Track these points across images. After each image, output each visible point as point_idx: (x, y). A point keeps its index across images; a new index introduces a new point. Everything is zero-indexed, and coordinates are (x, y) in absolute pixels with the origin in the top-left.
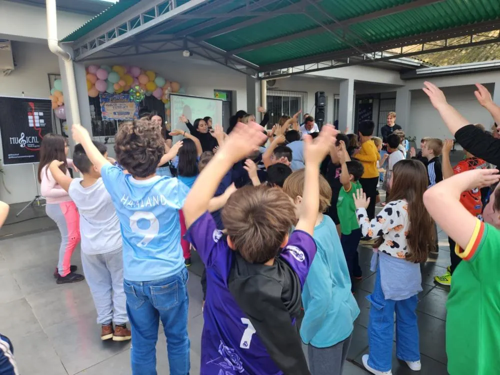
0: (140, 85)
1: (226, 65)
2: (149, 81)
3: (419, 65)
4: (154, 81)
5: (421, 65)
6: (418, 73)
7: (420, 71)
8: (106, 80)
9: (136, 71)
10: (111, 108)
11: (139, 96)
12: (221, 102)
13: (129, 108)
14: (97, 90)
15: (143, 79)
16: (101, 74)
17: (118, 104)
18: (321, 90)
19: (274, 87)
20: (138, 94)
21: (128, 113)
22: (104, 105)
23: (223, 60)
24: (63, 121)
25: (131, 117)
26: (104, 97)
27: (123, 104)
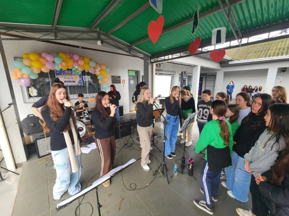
0: (79, 65)
1: (130, 53)
2: (85, 63)
3: (230, 60)
4: (88, 64)
5: (231, 60)
6: (229, 64)
7: (230, 63)
8: (54, 62)
9: (76, 58)
10: (62, 79)
11: (78, 72)
13: (74, 79)
14: (48, 68)
15: (81, 62)
16: (49, 58)
17: (67, 76)
18: (184, 71)
19: (159, 69)
20: (78, 71)
21: (74, 82)
24: (28, 88)
25: (76, 84)
26: (58, 72)
27: (71, 77)
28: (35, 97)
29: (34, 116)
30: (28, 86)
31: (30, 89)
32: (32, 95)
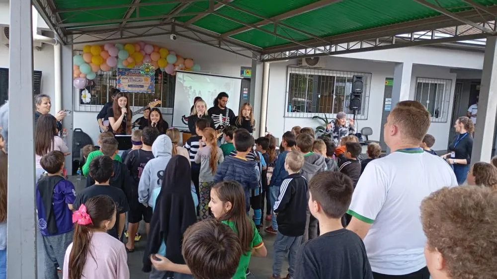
0: (152, 60)
1: (220, 47)
2: (160, 58)
4: (166, 59)
8: (117, 57)
9: (149, 49)
10: (126, 81)
12: (241, 80)
13: (143, 82)
15: (155, 57)
16: (112, 52)
17: (134, 78)
19: (315, 66)
20: (149, 70)
21: (142, 86)
22: (120, 78)
23: (216, 42)
24: (81, 91)
25: (144, 90)
26: (121, 70)
27: (138, 78)
28: (87, 104)
29: (82, 132)
30: (82, 88)
31: (83, 93)
32: (84, 101)
